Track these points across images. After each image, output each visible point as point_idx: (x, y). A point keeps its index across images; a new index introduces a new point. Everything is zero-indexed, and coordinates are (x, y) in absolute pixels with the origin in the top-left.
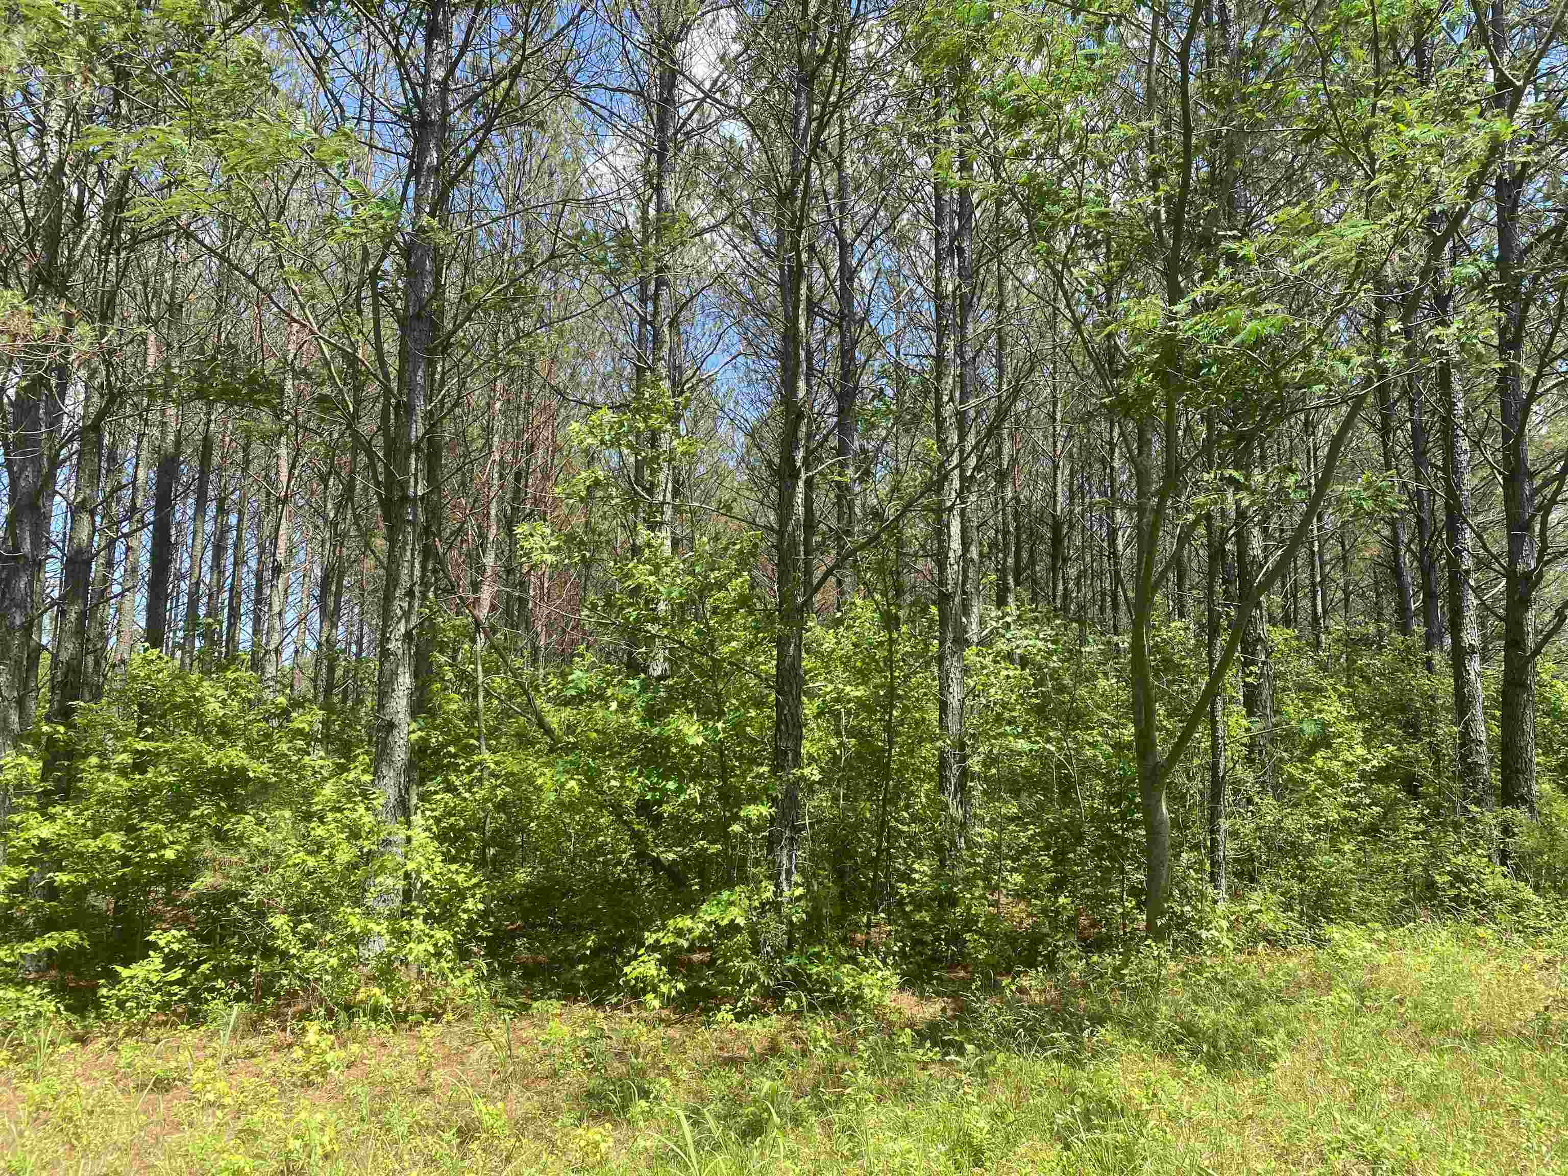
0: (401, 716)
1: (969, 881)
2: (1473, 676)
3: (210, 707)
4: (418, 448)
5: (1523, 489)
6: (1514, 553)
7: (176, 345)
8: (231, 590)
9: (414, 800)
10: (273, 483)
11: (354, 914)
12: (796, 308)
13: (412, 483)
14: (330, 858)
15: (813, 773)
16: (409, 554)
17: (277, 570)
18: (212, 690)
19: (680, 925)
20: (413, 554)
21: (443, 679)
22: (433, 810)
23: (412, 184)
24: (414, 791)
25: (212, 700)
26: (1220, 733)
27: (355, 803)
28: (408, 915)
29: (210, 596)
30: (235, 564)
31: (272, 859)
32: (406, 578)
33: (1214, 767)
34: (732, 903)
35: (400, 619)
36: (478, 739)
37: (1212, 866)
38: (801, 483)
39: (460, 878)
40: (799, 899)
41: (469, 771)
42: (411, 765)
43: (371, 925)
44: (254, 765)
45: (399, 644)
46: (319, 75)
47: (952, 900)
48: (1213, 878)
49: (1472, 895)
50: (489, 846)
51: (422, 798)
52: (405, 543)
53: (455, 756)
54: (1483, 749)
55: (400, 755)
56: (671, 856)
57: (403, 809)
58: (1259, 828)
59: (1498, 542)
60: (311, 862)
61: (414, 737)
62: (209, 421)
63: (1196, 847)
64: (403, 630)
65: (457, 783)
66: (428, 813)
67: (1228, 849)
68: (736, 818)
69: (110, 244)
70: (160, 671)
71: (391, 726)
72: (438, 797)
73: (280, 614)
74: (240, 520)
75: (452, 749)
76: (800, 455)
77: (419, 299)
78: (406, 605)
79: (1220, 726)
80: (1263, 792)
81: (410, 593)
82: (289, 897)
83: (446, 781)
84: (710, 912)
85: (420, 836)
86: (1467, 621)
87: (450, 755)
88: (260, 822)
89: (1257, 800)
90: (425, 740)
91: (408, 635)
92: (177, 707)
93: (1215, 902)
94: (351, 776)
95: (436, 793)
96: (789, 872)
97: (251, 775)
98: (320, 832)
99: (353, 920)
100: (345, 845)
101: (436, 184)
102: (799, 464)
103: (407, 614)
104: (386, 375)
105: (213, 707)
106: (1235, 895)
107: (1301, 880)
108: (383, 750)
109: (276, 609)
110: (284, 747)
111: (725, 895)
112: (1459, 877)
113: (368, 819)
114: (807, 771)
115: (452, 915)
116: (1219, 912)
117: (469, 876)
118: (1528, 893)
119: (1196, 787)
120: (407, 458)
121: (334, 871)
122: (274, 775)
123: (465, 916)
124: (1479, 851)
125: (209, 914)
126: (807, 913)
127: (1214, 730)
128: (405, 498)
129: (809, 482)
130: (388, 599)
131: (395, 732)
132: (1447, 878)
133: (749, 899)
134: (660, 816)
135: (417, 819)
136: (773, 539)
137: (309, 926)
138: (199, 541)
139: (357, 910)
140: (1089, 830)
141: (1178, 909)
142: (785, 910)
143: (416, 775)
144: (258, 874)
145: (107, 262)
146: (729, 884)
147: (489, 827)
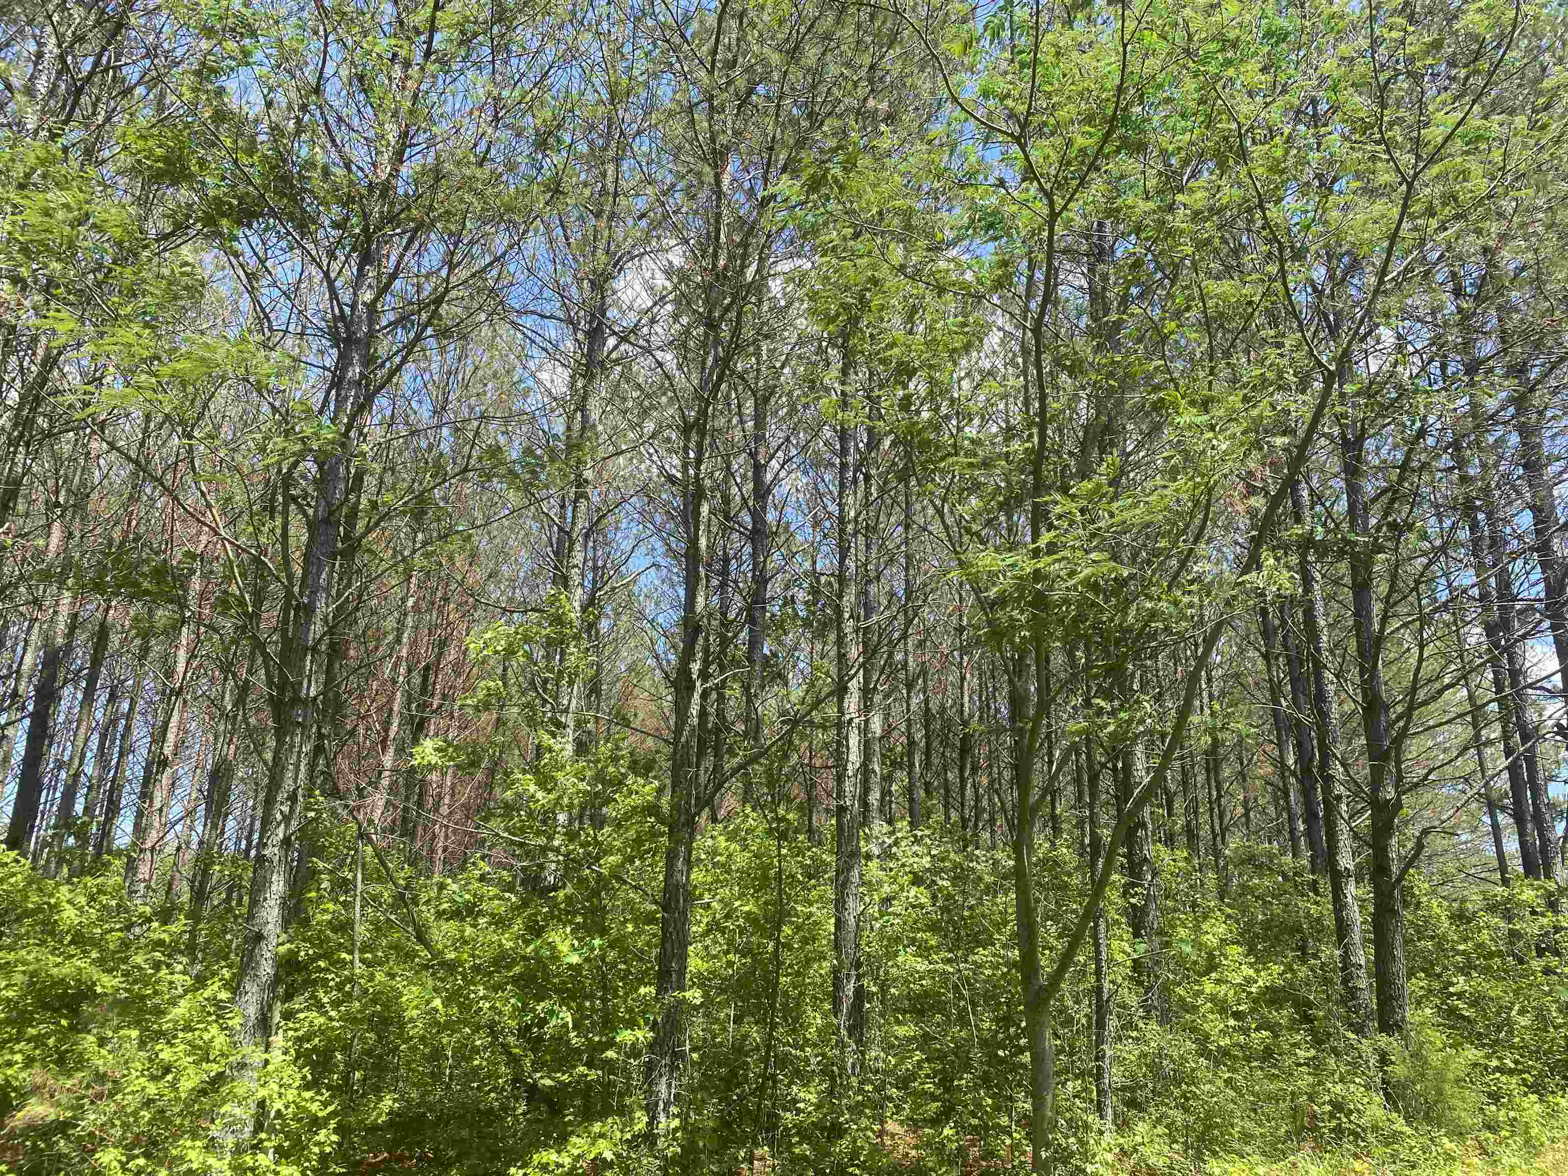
0: (270, 926)
1: (856, 1110)
2: (1349, 899)
3: (65, 915)
4: (314, 650)
5: (1379, 720)
6: (1376, 782)
7: (77, 534)
8: (113, 781)
9: (277, 1018)
10: (169, 673)
11: (193, 1148)
12: (697, 529)
13: (305, 685)
14: (174, 1086)
15: (694, 996)
16: (295, 757)
17: (164, 763)
18: (69, 896)
19: (544, 1161)
20: (299, 757)
21: (319, 889)
22: (296, 1030)
23: (333, 392)
24: (278, 1008)
25: (68, 906)
26: (1104, 956)
27: (209, 1023)
28: (257, 1147)
29: (90, 788)
30: (121, 754)
31: (109, 1085)
32: (291, 782)
33: (1098, 990)
34: (602, 1136)
35: (279, 824)
36: (351, 952)
37: (1098, 1095)
38: (696, 696)
39: (314, 1107)
40: (675, 1130)
41: (340, 987)
42: (276, 980)
43: (211, 1161)
44: (106, 979)
45: (276, 850)
46: (252, 291)
47: (836, 1131)
48: (1100, 1109)
49: (1352, 1127)
50: (354, 1070)
51: (288, 1016)
52: (292, 746)
53: (327, 970)
54: (1362, 972)
55: (267, 969)
56: (548, 1082)
57: (264, 1026)
58: (1143, 1055)
59: (1362, 771)
60: (152, 1089)
61: (282, 949)
62: (108, 608)
63: (1081, 1075)
64: (281, 836)
65: (325, 1000)
66: (291, 1033)
67: (1115, 1076)
68: (611, 1044)
69: (21, 435)
70: (14, 875)
71: (259, 937)
72: (301, 1016)
73: (161, 810)
74: (131, 709)
75: (322, 964)
76: (695, 667)
77: (329, 504)
78: (286, 809)
79: (1103, 949)
80: (1147, 1018)
81: (293, 798)
82: (126, 1126)
83: (313, 997)
84: (578, 1144)
85: (276, 1057)
86: (1341, 844)
87: (320, 970)
88: (102, 1042)
89: (1141, 1025)
90: (293, 954)
91: (286, 842)
92: (27, 913)
93: (1101, 1133)
94: (207, 993)
95: (301, 1011)
96: (667, 1104)
97: (99, 990)
98: (166, 1055)
99: (192, 1155)
100: (191, 1070)
101: (357, 397)
102: (695, 676)
103: (287, 819)
104: (290, 576)
105: (69, 915)
106: (1123, 1125)
107: (1186, 1110)
108: (248, 964)
109: (157, 804)
110: (139, 959)
111: (597, 1127)
112: (1338, 1106)
113: (220, 1041)
114: (688, 994)
115: (303, 1149)
116: (1104, 1145)
117: (325, 1104)
118: (1400, 1124)
119: (1082, 1013)
120: (303, 660)
121: (177, 1099)
122: (126, 990)
123: (316, 1150)
124: (1357, 1080)
125: (35, 1145)
126: (682, 1147)
127: (1098, 952)
128: (296, 700)
129: (705, 695)
130: (269, 802)
131: (263, 944)
132: (1328, 1108)
133: (622, 1131)
134: (540, 1039)
135: (278, 1040)
136: (668, 750)
137: (141, 1161)
138: (82, 730)
139: (198, 1143)
140: (977, 1054)
141: (1063, 1141)
142: (661, 1143)
143: (281, 990)
144: (92, 1102)
145: (15, 453)
146: (602, 1115)
147: (357, 1047)
